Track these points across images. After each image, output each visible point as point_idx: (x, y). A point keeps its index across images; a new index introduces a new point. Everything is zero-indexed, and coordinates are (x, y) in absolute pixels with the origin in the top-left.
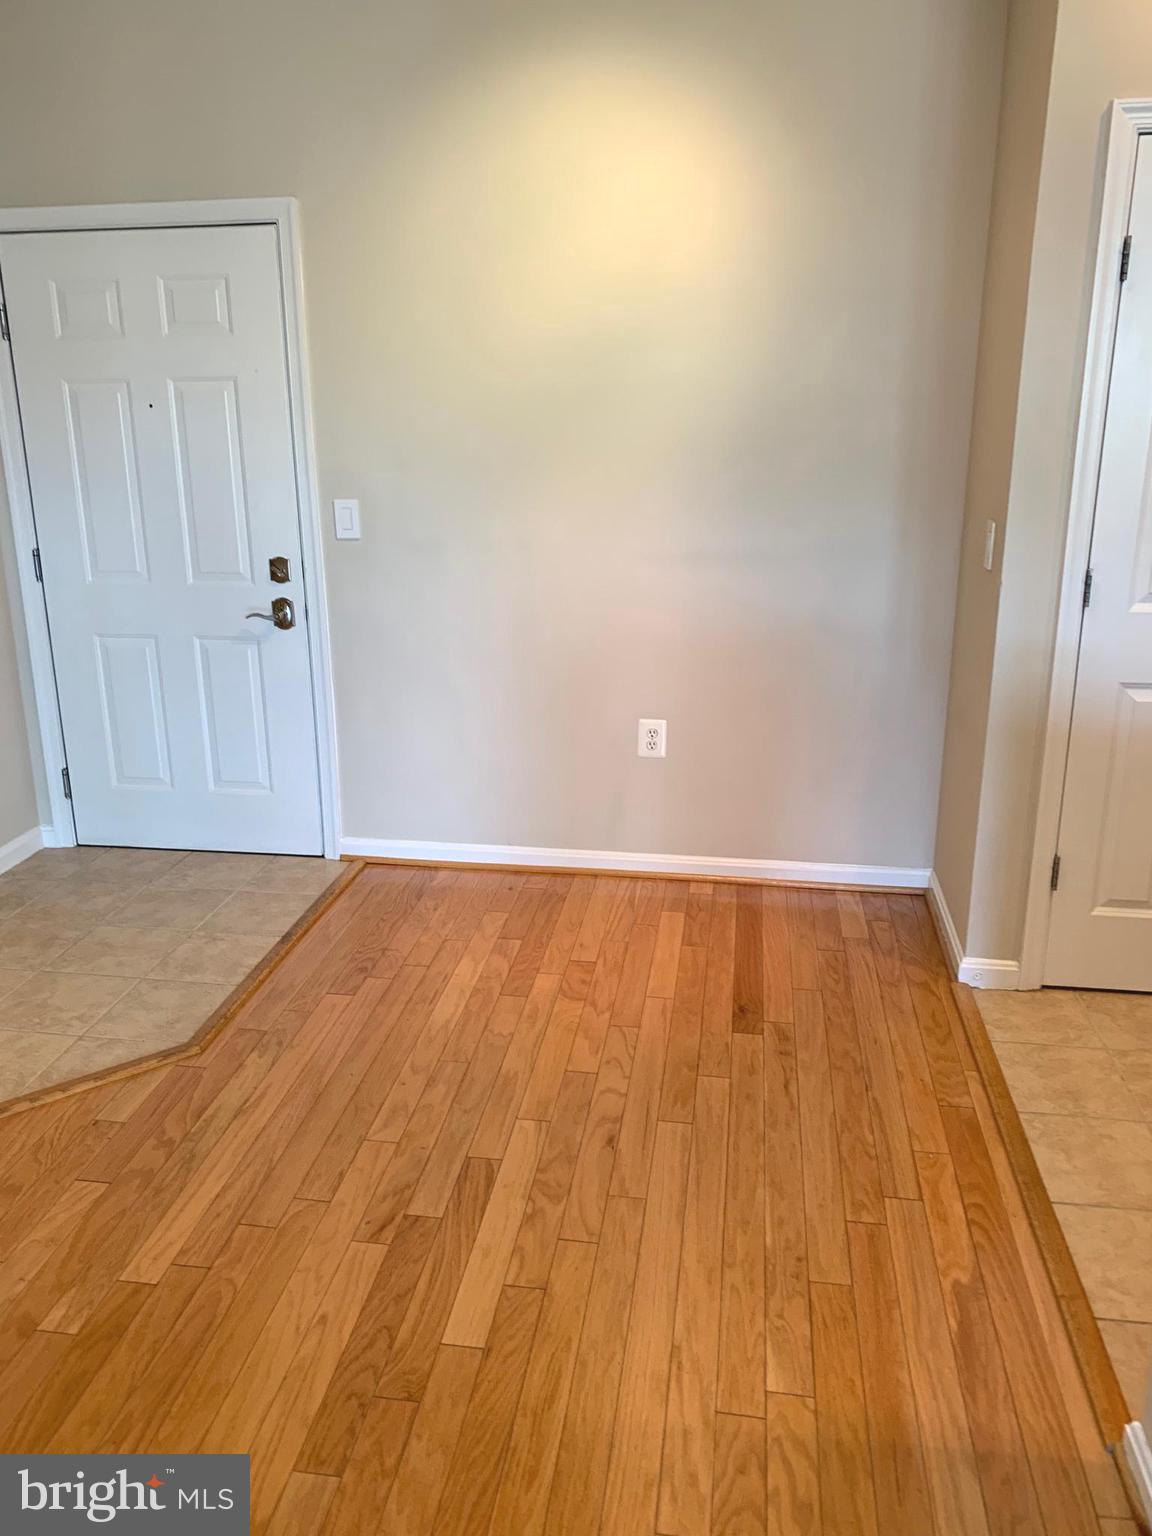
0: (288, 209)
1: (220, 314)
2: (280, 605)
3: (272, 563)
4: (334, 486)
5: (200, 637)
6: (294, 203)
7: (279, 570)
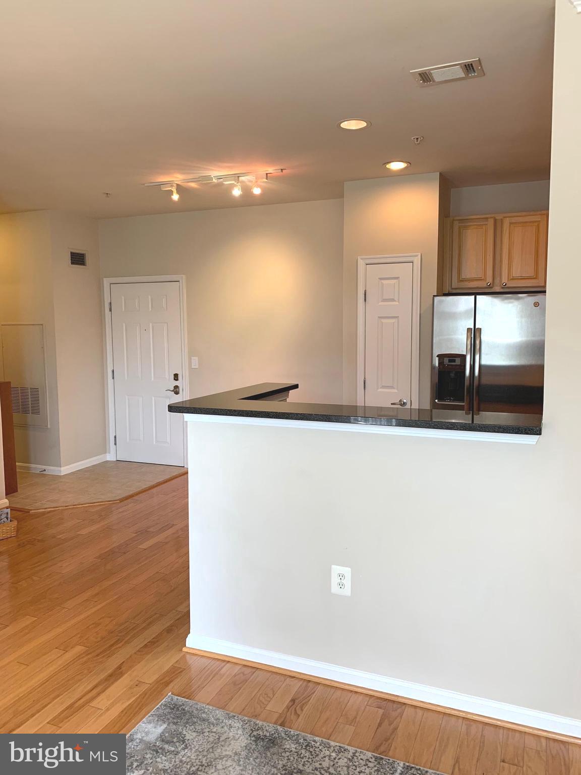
0: (183, 278)
1: (164, 306)
2: (176, 387)
3: (174, 375)
4: (192, 353)
5: (154, 397)
6: (184, 276)
7: (176, 377)
